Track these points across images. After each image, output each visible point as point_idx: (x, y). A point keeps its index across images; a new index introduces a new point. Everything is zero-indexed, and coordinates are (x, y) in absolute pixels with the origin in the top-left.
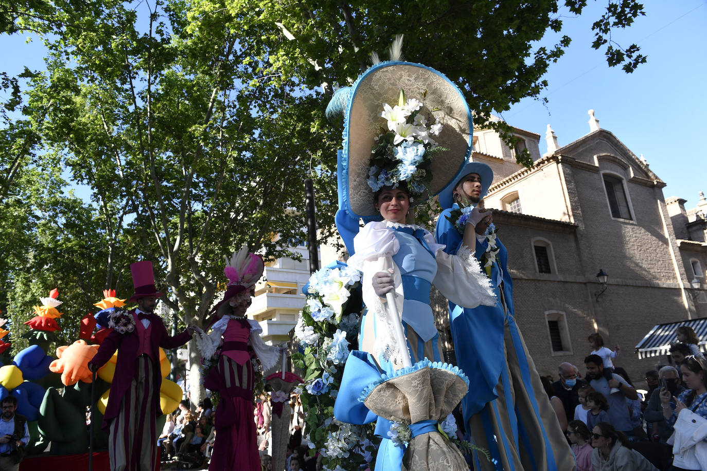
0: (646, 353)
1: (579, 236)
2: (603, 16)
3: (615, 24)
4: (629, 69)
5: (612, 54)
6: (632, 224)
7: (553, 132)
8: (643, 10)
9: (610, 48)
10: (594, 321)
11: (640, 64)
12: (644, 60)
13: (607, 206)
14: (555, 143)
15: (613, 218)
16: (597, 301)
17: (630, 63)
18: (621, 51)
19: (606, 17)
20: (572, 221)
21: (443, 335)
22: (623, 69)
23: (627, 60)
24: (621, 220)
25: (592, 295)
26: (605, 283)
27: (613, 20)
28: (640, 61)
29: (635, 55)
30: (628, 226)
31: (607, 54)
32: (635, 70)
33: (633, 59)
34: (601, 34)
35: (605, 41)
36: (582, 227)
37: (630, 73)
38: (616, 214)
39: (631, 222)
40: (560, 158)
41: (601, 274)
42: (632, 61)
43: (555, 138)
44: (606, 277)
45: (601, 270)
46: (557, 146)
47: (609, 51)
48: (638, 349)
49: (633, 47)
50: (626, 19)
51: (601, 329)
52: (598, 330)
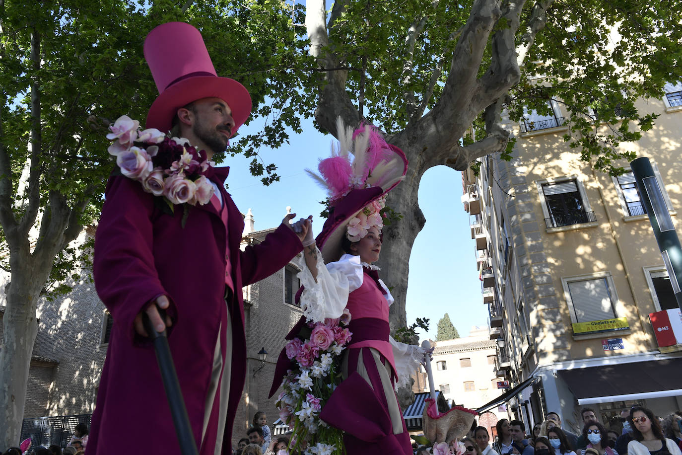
0: (281, 429)
1: (251, 314)
2: (259, 133)
3: (265, 143)
4: (266, 182)
5: (255, 165)
6: (299, 311)
7: (252, 216)
8: (288, 140)
9: (255, 160)
10: (247, 394)
11: (275, 181)
12: (278, 179)
13: (282, 292)
14: (251, 225)
15: (285, 303)
16: (254, 377)
17: (268, 178)
18: (263, 166)
19: (261, 134)
20: (249, 300)
21: (92, 395)
22: (262, 181)
23: (265, 175)
24: (292, 306)
25: (250, 371)
26: (264, 361)
27: (265, 139)
28: (275, 178)
29: (273, 172)
30: (296, 313)
31: (251, 164)
32: (270, 185)
33: (271, 175)
34: (253, 146)
35: (255, 154)
36: (256, 306)
37: (266, 186)
38: (289, 300)
39: (299, 309)
40: (252, 240)
41: (262, 352)
42: (269, 176)
43: (252, 221)
44: (265, 355)
45: (263, 348)
46: (252, 229)
47: (253, 162)
48: (275, 425)
49: (272, 165)
50: (275, 142)
51: (252, 404)
52: (249, 404)
